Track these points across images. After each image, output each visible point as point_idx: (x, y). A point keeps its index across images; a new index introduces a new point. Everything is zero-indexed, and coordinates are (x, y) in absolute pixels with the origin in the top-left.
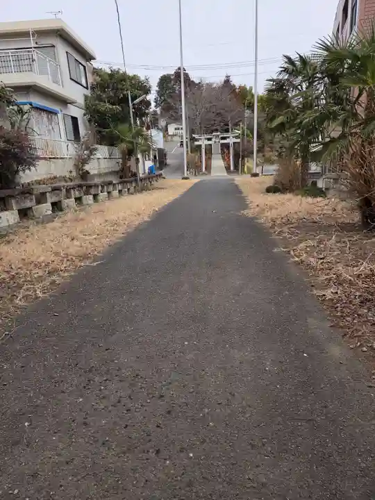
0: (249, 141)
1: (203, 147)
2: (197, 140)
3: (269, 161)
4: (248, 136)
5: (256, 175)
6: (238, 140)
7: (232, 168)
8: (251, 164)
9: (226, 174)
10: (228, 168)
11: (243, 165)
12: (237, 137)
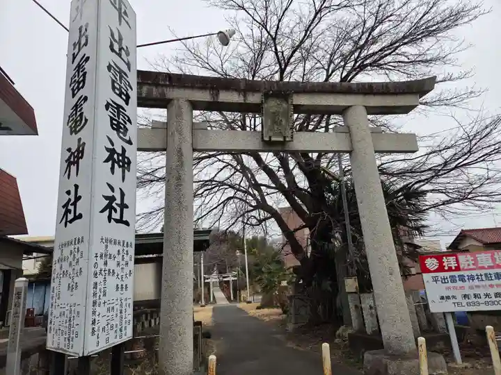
0: (242, 279)
1: (211, 284)
2: (208, 279)
3: (257, 293)
4: (242, 275)
5: (250, 302)
6: (236, 278)
7: (232, 298)
8: (245, 294)
9: (228, 303)
10: (229, 298)
11: (240, 296)
12: (235, 276)
